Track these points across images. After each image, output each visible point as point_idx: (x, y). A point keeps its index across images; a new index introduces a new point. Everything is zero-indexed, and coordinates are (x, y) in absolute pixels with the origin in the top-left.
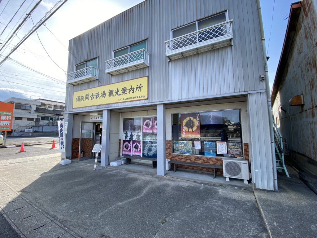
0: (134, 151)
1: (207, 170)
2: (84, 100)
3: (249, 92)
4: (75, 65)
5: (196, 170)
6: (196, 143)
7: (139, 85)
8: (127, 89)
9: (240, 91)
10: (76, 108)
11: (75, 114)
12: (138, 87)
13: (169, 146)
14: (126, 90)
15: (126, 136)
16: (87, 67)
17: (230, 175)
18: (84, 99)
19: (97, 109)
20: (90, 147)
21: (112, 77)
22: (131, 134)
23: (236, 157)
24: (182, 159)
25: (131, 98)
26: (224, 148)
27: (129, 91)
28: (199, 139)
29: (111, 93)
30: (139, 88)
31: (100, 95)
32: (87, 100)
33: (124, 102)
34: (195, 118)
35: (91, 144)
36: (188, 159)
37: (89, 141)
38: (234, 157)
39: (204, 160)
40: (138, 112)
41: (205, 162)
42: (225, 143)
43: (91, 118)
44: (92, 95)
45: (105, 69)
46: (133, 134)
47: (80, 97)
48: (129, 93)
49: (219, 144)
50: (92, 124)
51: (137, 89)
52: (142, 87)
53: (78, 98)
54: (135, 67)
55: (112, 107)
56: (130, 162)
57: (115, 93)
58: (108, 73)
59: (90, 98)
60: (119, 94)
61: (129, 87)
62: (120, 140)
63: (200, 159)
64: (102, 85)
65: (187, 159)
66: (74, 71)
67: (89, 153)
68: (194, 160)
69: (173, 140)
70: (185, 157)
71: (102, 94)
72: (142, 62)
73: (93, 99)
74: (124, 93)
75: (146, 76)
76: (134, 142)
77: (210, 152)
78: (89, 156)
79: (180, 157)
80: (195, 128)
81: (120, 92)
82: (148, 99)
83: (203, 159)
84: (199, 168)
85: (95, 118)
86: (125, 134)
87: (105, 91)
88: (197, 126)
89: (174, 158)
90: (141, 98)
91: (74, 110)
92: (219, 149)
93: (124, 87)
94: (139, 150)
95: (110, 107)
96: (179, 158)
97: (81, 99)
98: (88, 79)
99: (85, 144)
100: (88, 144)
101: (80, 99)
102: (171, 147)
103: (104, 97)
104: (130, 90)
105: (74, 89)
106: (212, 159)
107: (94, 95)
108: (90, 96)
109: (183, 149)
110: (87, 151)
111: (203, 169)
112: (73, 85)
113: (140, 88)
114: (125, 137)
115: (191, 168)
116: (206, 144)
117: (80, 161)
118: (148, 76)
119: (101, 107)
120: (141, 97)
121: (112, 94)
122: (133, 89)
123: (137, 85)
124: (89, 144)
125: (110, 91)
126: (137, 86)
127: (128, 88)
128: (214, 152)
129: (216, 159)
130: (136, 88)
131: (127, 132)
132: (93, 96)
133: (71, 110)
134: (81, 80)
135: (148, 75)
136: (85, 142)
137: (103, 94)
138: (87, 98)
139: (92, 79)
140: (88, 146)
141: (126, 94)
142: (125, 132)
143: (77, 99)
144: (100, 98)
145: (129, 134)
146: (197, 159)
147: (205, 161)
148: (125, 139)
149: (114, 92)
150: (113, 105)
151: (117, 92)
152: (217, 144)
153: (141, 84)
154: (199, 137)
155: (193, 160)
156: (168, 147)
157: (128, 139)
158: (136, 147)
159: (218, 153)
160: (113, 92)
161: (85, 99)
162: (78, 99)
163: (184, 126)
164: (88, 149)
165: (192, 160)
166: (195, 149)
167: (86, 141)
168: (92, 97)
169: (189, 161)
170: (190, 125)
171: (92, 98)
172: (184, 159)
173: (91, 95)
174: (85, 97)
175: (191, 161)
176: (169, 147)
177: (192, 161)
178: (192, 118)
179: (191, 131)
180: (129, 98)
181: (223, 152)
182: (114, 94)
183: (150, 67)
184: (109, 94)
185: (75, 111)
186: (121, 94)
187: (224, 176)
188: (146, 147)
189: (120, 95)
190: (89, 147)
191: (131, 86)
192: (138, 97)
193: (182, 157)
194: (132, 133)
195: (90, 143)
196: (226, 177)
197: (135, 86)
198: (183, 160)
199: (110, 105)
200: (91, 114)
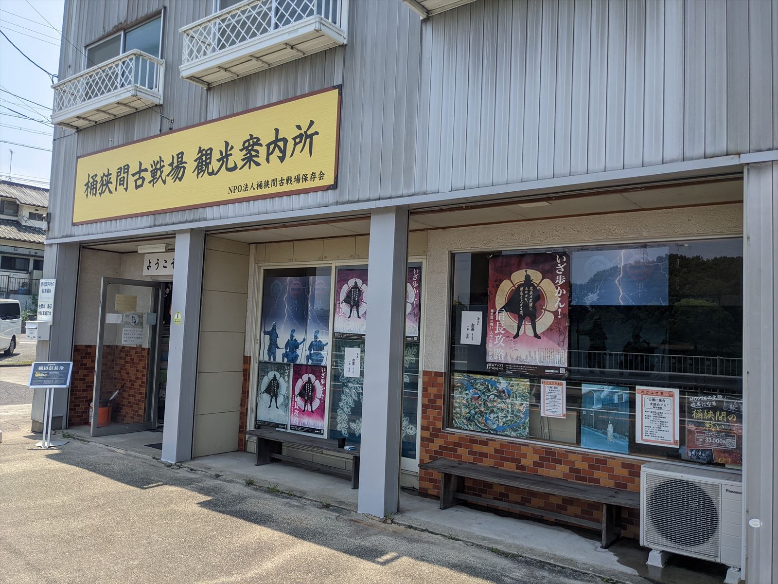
0: (300, 409)
1: (583, 511)
2: (110, 192)
3: (745, 159)
4: (84, 44)
5: (539, 508)
6: (545, 387)
7: (304, 129)
8: (261, 145)
9: (709, 151)
10: (82, 223)
11: (83, 247)
12: (300, 136)
13: (432, 397)
14: (256, 148)
15: (273, 346)
16: (124, 51)
17: (668, 543)
18: (112, 187)
19: (155, 226)
20: (139, 382)
21: (212, 92)
22: (292, 336)
23: (719, 461)
24: (485, 455)
25: (274, 182)
26: (669, 418)
27: (269, 154)
28: (563, 371)
29: (203, 160)
30: (306, 137)
31: (167, 169)
32: (121, 188)
33: (248, 200)
34: (549, 274)
35: (145, 372)
36: (507, 460)
37: (136, 360)
38: (710, 463)
39: (576, 466)
40: (320, 241)
41: (578, 478)
42: (671, 395)
43: (146, 264)
44: (138, 170)
45: (180, 62)
46: (299, 337)
47: (98, 179)
48: (268, 160)
49: (647, 399)
50: (149, 291)
51: (296, 144)
52: (317, 133)
53: (91, 180)
54: (289, 49)
55: (205, 220)
56: (277, 456)
57: (219, 160)
58: (192, 78)
59: (132, 179)
60: (231, 165)
61: (267, 138)
62: (247, 360)
63: (560, 462)
64: (175, 127)
65: (502, 459)
66: (79, 71)
67: (135, 407)
68: (535, 463)
69: (451, 368)
70: (496, 451)
71: (171, 165)
72: (311, 28)
73: (141, 186)
74: (250, 159)
75: (334, 88)
76: (299, 371)
77: (606, 434)
78: (136, 419)
79: (476, 448)
80: (545, 321)
81: (237, 157)
82: (334, 187)
83: (572, 463)
84: (553, 500)
85: (162, 263)
86: (268, 337)
87: (182, 153)
88: (555, 313)
89: (451, 450)
90: (309, 184)
91: (78, 230)
92: (646, 422)
93: (251, 136)
94: (316, 404)
95: (198, 220)
96: (471, 453)
97: (102, 185)
98: (125, 105)
99: (123, 373)
100: (132, 371)
101: (99, 185)
102: (440, 402)
103: (180, 179)
104: (272, 147)
105: (80, 145)
106: (610, 463)
107: (146, 170)
108: (133, 175)
109: (492, 411)
110: (132, 399)
111: (569, 507)
112: (77, 128)
113: (308, 140)
114: (267, 347)
115: (518, 498)
116: (591, 392)
117: (95, 435)
118: (340, 87)
119: (168, 218)
120: (309, 176)
121: (207, 165)
122: (281, 144)
123: (299, 127)
124: (137, 371)
125: (200, 151)
126: (298, 132)
127: (264, 141)
128: (622, 433)
129: (625, 465)
130: (294, 139)
131: (274, 329)
132: (142, 174)
133: (69, 230)
134: (98, 110)
135: (340, 82)
136: (122, 362)
137: (177, 167)
138: (122, 182)
139: (139, 105)
140: (133, 378)
141: (258, 164)
142: (269, 329)
143: (87, 184)
144: (164, 182)
145: (283, 339)
146: (547, 460)
147: (578, 471)
148: (266, 359)
149: (216, 155)
150: (209, 213)
151: (224, 158)
152: (638, 397)
153: (312, 123)
154: (560, 361)
155: (526, 462)
156: (429, 401)
157: (279, 359)
158: (307, 394)
159: (639, 440)
160: (210, 158)
161: (114, 183)
162: (92, 187)
163: (500, 311)
164: (132, 392)
165: (523, 462)
166: (542, 415)
167: (128, 359)
168: (137, 176)
169: (510, 467)
170: (526, 305)
171: (139, 182)
172: (492, 457)
173: (134, 169)
174: (113, 178)
175: (518, 467)
176: (435, 402)
177: (523, 468)
178: (535, 276)
179: (530, 332)
180: (267, 184)
181: (660, 434)
182: (215, 165)
183: (348, 49)
184: (198, 166)
185: (81, 235)
186: (240, 164)
187: (641, 544)
188: (343, 397)
189: (234, 168)
190: (137, 385)
191: (277, 130)
192: (298, 180)
193: (484, 449)
194: (293, 331)
195: (140, 368)
196: (651, 546)
197: (288, 132)
198: (487, 462)
199: (199, 213)
200: (142, 249)
